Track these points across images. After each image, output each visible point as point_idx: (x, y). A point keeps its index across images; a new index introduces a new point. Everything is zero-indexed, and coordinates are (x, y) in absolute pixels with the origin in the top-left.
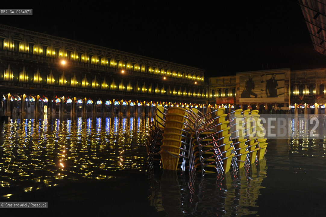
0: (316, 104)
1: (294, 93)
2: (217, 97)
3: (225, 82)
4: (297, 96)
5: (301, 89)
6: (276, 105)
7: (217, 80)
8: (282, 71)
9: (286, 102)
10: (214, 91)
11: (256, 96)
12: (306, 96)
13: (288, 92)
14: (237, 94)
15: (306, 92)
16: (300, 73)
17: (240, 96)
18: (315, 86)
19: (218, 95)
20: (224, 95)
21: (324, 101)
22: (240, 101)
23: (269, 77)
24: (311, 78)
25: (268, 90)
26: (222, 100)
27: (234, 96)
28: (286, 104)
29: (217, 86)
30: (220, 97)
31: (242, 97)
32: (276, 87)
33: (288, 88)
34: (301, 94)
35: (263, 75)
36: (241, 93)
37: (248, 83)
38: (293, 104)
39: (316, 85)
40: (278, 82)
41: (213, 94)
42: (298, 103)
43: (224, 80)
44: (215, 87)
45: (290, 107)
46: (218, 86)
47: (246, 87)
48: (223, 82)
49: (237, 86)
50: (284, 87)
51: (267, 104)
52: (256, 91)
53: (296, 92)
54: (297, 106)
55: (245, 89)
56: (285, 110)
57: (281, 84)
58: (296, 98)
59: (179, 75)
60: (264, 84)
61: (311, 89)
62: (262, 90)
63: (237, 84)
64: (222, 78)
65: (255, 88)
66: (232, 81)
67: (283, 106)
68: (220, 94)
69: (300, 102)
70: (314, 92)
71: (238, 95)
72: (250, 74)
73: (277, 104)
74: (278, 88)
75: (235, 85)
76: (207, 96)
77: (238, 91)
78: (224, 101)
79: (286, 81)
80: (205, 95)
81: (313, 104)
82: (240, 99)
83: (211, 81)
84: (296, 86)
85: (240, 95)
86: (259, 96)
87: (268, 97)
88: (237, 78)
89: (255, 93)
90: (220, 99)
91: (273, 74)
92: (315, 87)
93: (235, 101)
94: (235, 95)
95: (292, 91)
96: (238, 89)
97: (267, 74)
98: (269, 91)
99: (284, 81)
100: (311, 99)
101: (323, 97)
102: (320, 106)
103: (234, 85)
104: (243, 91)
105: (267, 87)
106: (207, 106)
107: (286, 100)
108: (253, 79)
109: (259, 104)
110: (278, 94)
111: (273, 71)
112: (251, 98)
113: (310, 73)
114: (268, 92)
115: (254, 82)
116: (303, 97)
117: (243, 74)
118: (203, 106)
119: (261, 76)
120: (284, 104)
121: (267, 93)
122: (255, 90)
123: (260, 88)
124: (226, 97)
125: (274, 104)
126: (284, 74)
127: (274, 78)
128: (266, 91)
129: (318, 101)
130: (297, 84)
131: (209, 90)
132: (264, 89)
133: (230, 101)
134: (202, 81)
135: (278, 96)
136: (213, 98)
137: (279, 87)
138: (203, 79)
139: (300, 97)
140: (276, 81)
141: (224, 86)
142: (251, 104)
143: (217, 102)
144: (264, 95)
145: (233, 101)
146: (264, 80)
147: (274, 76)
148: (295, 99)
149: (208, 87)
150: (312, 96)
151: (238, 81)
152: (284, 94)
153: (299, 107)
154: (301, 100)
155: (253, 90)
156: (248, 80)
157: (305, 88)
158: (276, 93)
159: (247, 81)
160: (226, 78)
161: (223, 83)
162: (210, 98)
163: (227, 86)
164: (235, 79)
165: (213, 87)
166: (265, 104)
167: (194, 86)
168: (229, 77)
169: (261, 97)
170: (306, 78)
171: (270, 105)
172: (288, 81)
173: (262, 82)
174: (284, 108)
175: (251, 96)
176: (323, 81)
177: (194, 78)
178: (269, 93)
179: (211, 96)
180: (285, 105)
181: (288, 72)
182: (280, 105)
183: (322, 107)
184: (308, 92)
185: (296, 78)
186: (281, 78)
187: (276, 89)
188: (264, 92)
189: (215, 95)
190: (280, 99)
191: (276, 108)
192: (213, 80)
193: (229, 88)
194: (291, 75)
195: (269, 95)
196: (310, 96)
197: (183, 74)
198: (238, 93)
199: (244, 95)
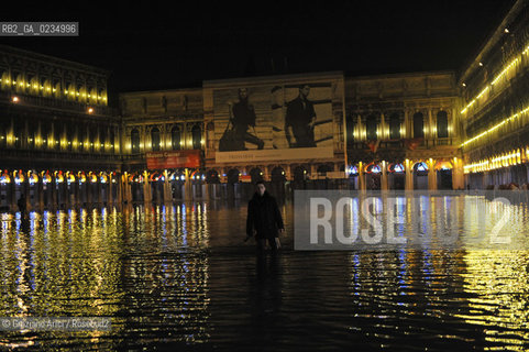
0: (407, 161)
1: (356, 134)
2: (146, 152)
3: (169, 105)
4: (363, 143)
5: (371, 125)
6: (312, 167)
7: (145, 102)
8: (324, 79)
9: (338, 160)
10: (137, 132)
11: (260, 145)
12: (384, 141)
13: (342, 133)
14: (208, 141)
15: (383, 132)
16: (366, 85)
17: (217, 147)
18: (403, 116)
19: (149, 145)
20: (169, 144)
21: (425, 153)
22: (217, 161)
23: (293, 94)
24: (393, 97)
25: (290, 128)
26: (165, 159)
27: (197, 146)
28: (338, 163)
29: (146, 119)
30: (156, 149)
31: (221, 149)
32: (310, 121)
33: (341, 123)
34: (372, 138)
35: (277, 88)
36: (219, 137)
37: (236, 109)
38: (353, 163)
39: (406, 114)
40: (315, 106)
41: (135, 140)
42: (366, 161)
43: (165, 101)
44: (140, 120)
45: (348, 171)
46: (149, 119)
47: (231, 120)
48: (165, 106)
49: (208, 118)
50: (331, 121)
51: (291, 166)
52: (259, 131)
53: (360, 133)
54: (363, 168)
55: (231, 125)
56: (337, 180)
57: (322, 111)
58: (359, 147)
59: (48, 89)
60: (281, 113)
61: (394, 125)
62: (275, 129)
63: (207, 113)
64: (160, 95)
65: (257, 124)
66: (189, 104)
67: (331, 170)
68: (156, 139)
69: (370, 159)
70: (403, 131)
71: (211, 143)
72: (242, 85)
73: (315, 164)
74: (317, 124)
75: (202, 116)
76: (117, 146)
77: (210, 132)
78: (170, 163)
79: (334, 105)
80: (113, 143)
81: (401, 161)
82: (218, 154)
83: (126, 104)
84: (359, 117)
85: (218, 143)
86: (268, 144)
87: (292, 146)
88: (207, 96)
89: (258, 135)
90: (158, 156)
91: (302, 86)
92: (403, 120)
93: (203, 161)
94: (203, 142)
95: (350, 130)
96: (211, 126)
97: (286, 87)
98: (293, 130)
99: (330, 104)
100: (395, 150)
101: (422, 145)
102: (416, 167)
103: (197, 117)
104: (223, 131)
105: (289, 121)
106: (118, 176)
107: (338, 154)
108: (251, 100)
109: (269, 167)
110: (316, 138)
111: (301, 79)
112: (247, 149)
113: (390, 84)
114: (291, 133)
115: (252, 106)
116: (377, 145)
117: (221, 85)
118: (108, 178)
119: (273, 91)
120: (333, 164)
121: (288, 137)
122: (257, 129)
123: (270, 123)
124: (176, 148)
125: (307, 165)
126: (329, 85)
127: (305, 96)
128: (286, 130)
129: (413, 154)
130: (362, 111)
131: (121, 129)
132: (281, 126)
133: (189, 161)
134: (104, 103)
135: (318, 144)
136: (136, 153)
137: (318, 120)
138: (105, 99)
139: (370, 146)
140: (311, 104)
141: (167, 118)
142: (247, 168)
143: (151, 163)
144: (282, 142)
145: (197, 161)
146: (280, 101)
147: (305, 91)
148: (358, 152)
149: (120, 122)
150: (397, 143)
151: (208, 104)
152: (332, 138)
153: (369, 169)
154: (372, 153)
155: (251, 130)
156: (237, 101)
157: (380, 121)
158: (312, 135)
159: (236, 105)
160: (170, 94)
161: (163, 110)
162: (124, 152)
163: (175, 117)
164: (200, 99)
165: (134, 120)
166: (286, 165)
167: (85, 121)
168: (181, 93)
169: (275, 148)
170: (381, 97)
171: (298, 169)
172: (341, 104)
173: (276, 107)
174: (334, 175)
175: (248, 145)
176: (421, 104)
177: (84, 95)
178: (295, 136)
179: (128, 146)
180: (336, 167)
181: (340, 83)
182: (324, 167)
183: (421, 168)
184: (387, 132)
185: (358, 98)
186: (323, 98)
187: (311, 124)
188: (282, 133)
189: (141, 146)
190: (323, 152)
191: (314, 175)
192: (133, 101)
193: (182, 124)
194: (347, 88)
195: (294, 140)
196: (391, 143)
197: (58, 86)
198: (211, 137)
199: (227, 144)
